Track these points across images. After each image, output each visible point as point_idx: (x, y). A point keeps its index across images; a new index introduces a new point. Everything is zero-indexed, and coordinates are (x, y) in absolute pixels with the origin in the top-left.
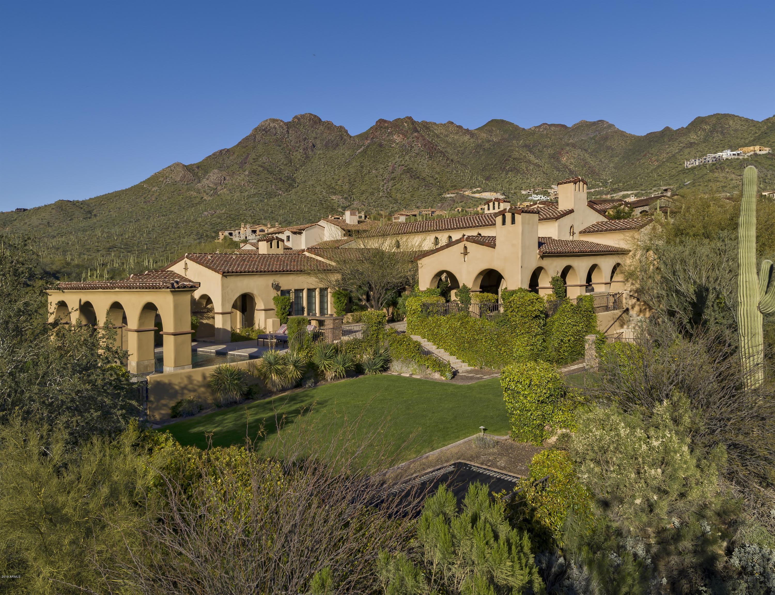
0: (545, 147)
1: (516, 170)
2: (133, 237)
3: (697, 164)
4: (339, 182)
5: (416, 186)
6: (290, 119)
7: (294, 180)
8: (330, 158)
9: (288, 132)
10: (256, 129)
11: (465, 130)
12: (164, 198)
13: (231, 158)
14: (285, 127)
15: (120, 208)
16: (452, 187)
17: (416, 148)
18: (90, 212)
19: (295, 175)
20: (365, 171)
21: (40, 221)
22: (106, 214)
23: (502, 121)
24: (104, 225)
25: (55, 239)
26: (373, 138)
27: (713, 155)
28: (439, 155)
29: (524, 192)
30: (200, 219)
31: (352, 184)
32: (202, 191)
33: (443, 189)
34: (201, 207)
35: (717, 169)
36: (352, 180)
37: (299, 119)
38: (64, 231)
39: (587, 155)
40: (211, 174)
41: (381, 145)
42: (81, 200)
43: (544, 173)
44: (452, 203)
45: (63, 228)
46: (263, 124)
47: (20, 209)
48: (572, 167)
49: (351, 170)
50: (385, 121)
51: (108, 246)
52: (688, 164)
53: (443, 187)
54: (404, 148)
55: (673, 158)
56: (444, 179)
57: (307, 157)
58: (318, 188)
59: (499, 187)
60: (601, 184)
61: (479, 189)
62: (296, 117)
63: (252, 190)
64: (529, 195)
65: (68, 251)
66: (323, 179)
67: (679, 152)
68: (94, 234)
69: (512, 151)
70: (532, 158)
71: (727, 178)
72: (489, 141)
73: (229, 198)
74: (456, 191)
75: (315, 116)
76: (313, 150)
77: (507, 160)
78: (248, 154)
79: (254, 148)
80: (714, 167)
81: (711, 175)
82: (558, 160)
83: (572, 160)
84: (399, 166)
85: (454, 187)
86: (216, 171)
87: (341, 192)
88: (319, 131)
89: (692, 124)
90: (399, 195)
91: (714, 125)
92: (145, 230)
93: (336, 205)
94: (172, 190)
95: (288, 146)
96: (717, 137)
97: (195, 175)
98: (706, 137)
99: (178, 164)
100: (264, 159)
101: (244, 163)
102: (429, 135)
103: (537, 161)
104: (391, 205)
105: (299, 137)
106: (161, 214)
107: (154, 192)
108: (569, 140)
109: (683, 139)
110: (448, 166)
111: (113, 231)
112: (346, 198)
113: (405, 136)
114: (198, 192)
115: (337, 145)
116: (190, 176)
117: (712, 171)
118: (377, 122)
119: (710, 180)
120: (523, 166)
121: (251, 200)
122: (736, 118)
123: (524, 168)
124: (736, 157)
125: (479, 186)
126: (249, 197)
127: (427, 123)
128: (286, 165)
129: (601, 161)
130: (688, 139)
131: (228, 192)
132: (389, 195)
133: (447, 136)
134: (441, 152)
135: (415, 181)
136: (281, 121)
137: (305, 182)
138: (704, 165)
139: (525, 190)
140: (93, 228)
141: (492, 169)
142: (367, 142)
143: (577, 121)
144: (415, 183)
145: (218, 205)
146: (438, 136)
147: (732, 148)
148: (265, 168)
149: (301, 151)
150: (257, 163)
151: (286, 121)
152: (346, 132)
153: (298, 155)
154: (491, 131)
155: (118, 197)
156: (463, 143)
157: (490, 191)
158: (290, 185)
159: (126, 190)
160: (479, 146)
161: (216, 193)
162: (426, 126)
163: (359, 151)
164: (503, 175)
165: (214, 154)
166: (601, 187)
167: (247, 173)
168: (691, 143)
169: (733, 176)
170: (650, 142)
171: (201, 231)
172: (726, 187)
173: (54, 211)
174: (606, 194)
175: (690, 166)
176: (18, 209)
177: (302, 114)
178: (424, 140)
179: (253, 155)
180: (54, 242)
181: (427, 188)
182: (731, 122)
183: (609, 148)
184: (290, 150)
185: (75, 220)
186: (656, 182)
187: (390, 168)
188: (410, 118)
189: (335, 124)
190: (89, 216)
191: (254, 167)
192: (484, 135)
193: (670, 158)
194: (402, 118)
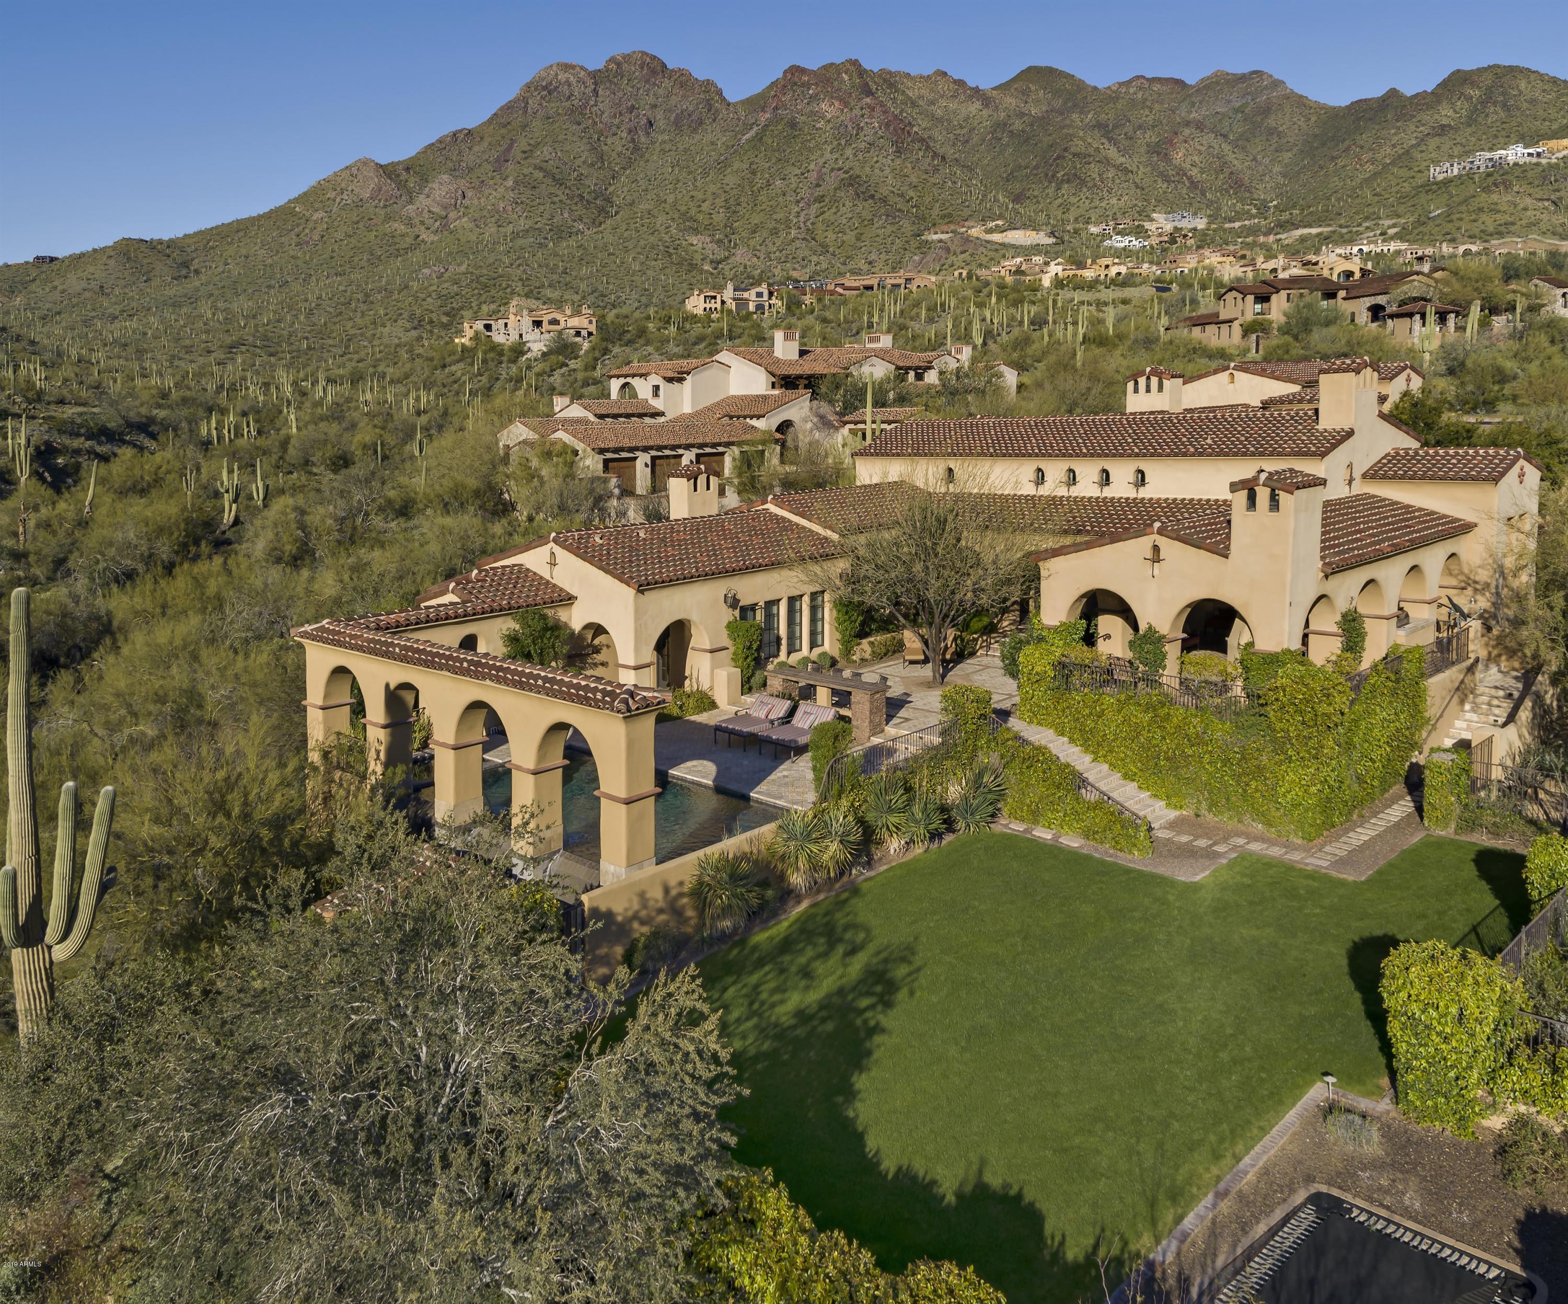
0: (1140, 127)
1: (1077, 180)
2: (279, 321)
3: (1456, 172)
4: (705, 206)
5: (866, 214)
6: (601, 65)
7: (608, 200)
8: (686, 150)
9: (595, 92)
10: (528, 86)
11: (971, 89)
12: (340, 235)
13: (476, 149)
14: (589, 82)
15: (246, 257)
16: (943, 217)
17: (867, 130)
18: (186, 265)
19: (611, 189)
20: (759, 182)
21: (84, 284)
22: (220, 269)
23: (1051, 71)
24: (216, 292)
25: (117, 324)
26: (776, 108)
27: (1488, 155)
28: (917, 145)
29: (1094, 229)
30: (415, 285)
31: (731, 210)
32: (417, 221)
33: (924, 222)
34: (416, 257)
35: (1496, 185)
36: (732, 201)
37: (619, 65)
38: (134, 304)
39: (1226, 147)
40: (435, 186)
41: (793, 125)
42: (166, 238)
43: (1137, 187)
44: (943, 253)
45: (132, 298)
46: (543, 74)
47: (44, 258)
48: (1194, 172)
49: (731, 180)
50: (803, 71)
51: (228, 340)
52: (1437, 173)
53: (924, 219)
54: (842, 130)
55: (1404, 158)
56: (927, 199)
57: (636, 149)
58: (661, 219)
59: (1042, 217)
60: (1254, 211)
61: (1000, 223)
62: (612, 60)
63: (522, 222)
64: (1105, 236)
65: (146, 351)
66: (671, 199)
67: (1418, 145)
68: (195, 313)
69: (1071, 137)
70: (1112, 153)
71: (1515, 206)
72: (1022, 114)
73: (473, 237)
74: (952, 227)
75: (654, 58)
76: (648, 134)
77: (1058, 158)
78: (513, 142)
79: (524, 127)
80: (1490, 180)
81: (1483, 199)
82: (1167, 158)
83: (1196, 158)
84: (832, 170)
85: (948, 218)
86: (445, 177)
87: (710, 228)
88: (661, 92)
89: (1444, 84)
90: (831, 236)
91: (1489, 88)
92: (302, 305)
93: (698, 257)
94: (355, 219)
95: (595, 123)
96: (1495, 114)
97: (401, 185)
98: (1473, 113)
99: (365, 162)
100: (545, 152)
101: (503, 160)
102: (894, 100)
103: (1123, 160)
104: (814, 259)
105: (619, 104)
106: (333, 271)
107: (316, 222)
108: (1190, 112)
109: (1425, 117)
110: (936, 170)
111: (235, 307)
112: (719, 242)
113: (846, 104)
114: (410, 223)
115: (701, 123)
116: (390, 187)
117: (1487, 190)
118: (785, 72)
119: (1481, 210)
120: (1094, 170)
121: (520, 242)
122: (1532, 77)
123: (1096, 176)
124: (1534, 160)
125: (1001, 217)
126: (516, 235)
127: (890, 73)
128: (592, 165)
129: (1255, 159)
130: (1436, 116)
131: (472, 225)
132: (811, 235)
133: (933, 103)
134: (922, 140)
135: (866, 204)
136: (582, 68)
137: (632, 204)
138: (1470, 176)
139: (1097, 224)
140: (192, 300)
141: (1027, 176)
142: (764, 117)
143: (1207, 72)
144: (865, 208)
145: (450, 254)
146: (914, 104)
147: (1528, 140)
148: (547, 173)
149: (624, 135)
150: (530, 160)
151: (591, 68)
152: (720, 93)
153: (616, 144)
154: (1025, 93)
155: (241, 234)
156: (966, 119)
157: (1025, 227)
158: (602, 210)
159: (260, 217)
160: (1001, 126)
161: (445, 226)
162: (890, 80)
163: (747, 136)
164: (1051, 191)
165: (440, 141)
166: (1254, 217)
167: (510, 183)
168: (1443, 127)
169: (1528, 201)
170: (1359, 119)
171: (418, 312)
172: (1513, 224)
173: (112, 262)
174: (1266, 234)
175: (1440, 177)
176: (38, 258)
177: (627, 52)
178: (885, 112)
179: (522, 144)
180: (115, 331)
181: (890, 220)
182: (1523, 85)
183: (1271, 132)
184: (601, 133)
185: (156, 282)
186: (1371, 210)
187: (813, 176)
188: (855, 63)
189: (696, 74)
190: (184, 272)
191: (526, 171)
192: (1010, 101)
193: (1400, 157)
194: (838, 61)
